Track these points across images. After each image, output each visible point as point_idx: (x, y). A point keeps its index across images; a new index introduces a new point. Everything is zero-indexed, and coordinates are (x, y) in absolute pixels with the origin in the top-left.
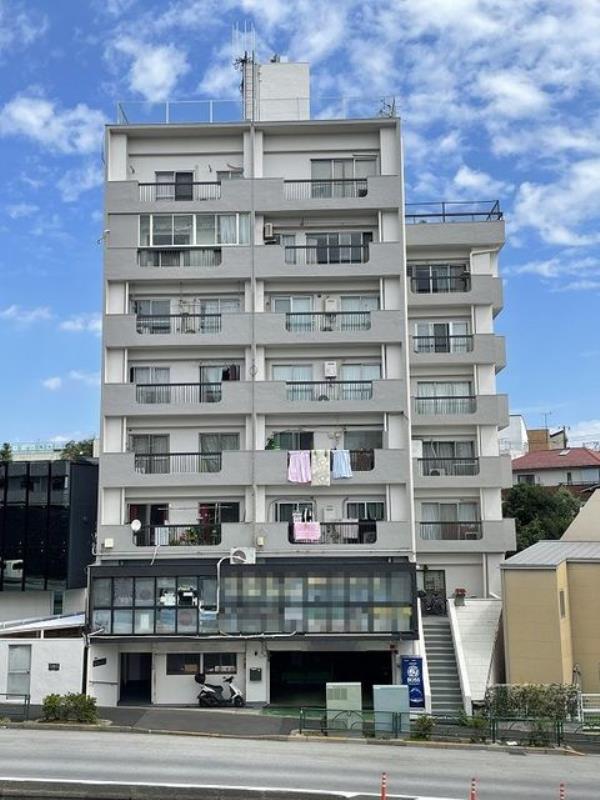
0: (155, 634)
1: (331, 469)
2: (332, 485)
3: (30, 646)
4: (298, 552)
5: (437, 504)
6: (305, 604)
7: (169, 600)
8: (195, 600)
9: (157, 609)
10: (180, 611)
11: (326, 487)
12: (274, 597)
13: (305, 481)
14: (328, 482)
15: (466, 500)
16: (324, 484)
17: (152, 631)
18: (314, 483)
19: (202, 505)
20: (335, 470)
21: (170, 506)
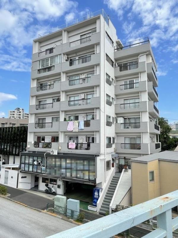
0: (32, 172)
1: (78, 127)
2: (78, 131)
3: (8, 171)
4: (69, 152)
5: (129, 137)
6: (66, 168)
7: (35, 163)
8: (41, 164)
9: (33, 165)
10: (38, 166)
11: (77, 132)
12: (58, 165)
13: (71, 130)
14: (77, 130)
15: (138, 137)
16: (76, 131)
17: (32, 171)
18: (74, 131)
19: (52, 137)
20: (79, 127)
21: (45, 137)
